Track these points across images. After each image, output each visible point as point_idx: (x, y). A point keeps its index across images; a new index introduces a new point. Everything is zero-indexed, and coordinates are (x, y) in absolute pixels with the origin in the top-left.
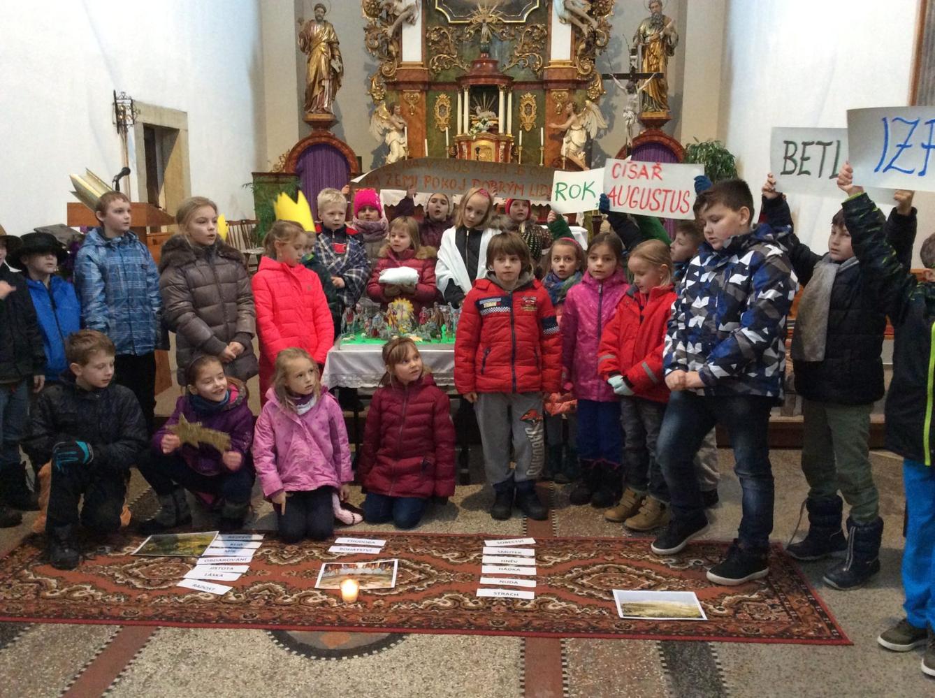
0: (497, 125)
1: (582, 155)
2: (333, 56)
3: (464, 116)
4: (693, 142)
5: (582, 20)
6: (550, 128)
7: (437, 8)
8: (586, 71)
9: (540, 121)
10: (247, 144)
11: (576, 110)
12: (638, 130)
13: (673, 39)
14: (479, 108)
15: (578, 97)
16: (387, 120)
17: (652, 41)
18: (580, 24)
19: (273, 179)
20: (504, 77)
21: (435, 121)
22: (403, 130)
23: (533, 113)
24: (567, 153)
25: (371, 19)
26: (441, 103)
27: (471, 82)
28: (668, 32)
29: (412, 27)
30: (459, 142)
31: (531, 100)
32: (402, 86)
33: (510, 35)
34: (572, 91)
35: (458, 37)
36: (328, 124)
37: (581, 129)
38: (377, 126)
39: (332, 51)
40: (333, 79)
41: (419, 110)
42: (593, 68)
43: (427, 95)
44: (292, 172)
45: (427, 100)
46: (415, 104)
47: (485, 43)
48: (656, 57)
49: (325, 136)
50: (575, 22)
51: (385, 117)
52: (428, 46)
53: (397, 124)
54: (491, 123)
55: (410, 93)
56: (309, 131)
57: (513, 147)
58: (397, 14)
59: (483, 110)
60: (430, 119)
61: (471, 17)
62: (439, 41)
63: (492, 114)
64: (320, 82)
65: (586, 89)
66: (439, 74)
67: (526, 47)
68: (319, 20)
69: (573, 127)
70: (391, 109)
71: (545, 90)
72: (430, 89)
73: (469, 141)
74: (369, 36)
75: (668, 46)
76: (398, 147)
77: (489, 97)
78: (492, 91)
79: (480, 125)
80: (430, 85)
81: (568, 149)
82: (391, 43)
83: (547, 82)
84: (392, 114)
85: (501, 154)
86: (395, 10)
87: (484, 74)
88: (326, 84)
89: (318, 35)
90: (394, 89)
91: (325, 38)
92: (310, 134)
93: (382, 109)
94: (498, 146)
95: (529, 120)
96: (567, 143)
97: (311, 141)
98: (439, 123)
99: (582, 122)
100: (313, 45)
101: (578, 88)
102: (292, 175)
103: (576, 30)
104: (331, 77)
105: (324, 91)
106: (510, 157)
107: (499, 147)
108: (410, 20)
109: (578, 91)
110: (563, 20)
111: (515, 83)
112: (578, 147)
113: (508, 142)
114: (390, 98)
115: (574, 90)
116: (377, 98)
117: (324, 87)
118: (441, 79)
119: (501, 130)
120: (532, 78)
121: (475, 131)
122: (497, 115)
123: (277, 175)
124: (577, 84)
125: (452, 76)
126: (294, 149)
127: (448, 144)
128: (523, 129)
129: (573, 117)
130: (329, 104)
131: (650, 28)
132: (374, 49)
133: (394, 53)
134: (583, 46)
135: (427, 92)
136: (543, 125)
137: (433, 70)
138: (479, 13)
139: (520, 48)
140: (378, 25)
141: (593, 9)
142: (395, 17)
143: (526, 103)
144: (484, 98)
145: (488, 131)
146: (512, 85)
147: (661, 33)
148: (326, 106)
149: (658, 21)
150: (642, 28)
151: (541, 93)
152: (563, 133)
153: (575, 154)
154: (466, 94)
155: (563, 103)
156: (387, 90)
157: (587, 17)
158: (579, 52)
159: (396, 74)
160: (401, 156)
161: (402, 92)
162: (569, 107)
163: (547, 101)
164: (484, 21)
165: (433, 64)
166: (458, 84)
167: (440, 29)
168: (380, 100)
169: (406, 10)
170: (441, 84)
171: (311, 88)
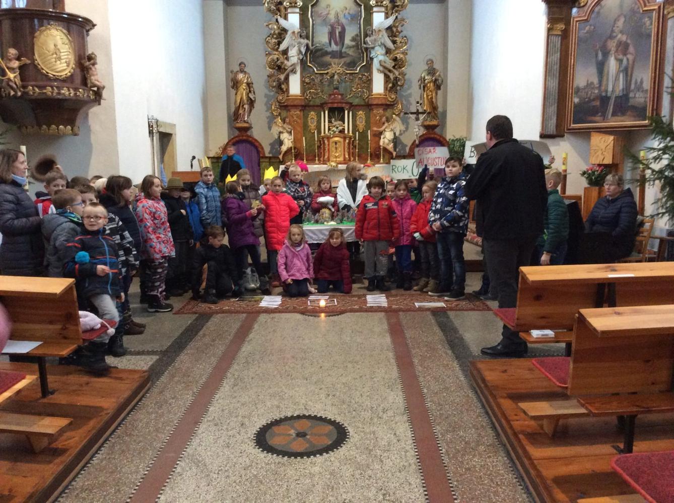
0: (344, 129)
1: (392, 145)
2: (250, 91)
3: (325, 124)
4: (452, 138)
5: (390, 71)
6: (373, 130)
7: (309, 64)
8: (392, 99)
9: (368, 126)
11: (388, 120)
12: (422, 131)
13: (440, 81)
14: (333, 119)
15: (388, 113)
17: (428, 82)
18: (389, 73)
20: (347, 103)
21: (308, 127)
22: (291, 132)
23: (364, 122)
24: (384, 144)
25: (271, 70)
26: (311, 117)
27: (330, 105)
28: (437, 78)
29: (295, 75)
30: (323, 138)
31: (362, 115)
32: (289, 108)
33: (350, 79)
34: (385, 110)
35: (321, 80)
36: (246, 129)
37: (391, 131)
38: (275, 130)
39: (249, 88)
40: (250, 104)
41: (299, 121)
42: (396, 97)
43: (303, 112)
45: (304, 115)
46: (297, 117)
47: (336, 84)
48: (431, 91)
49: (245, 136)
50: (386, 72)
51: (280, 125)
52: (304, 85)
54: (340, 128)
55: (294, 111)
56: (237, 133)
57: (353, 141)
58: (286, 68)
59: (336, 120)
60: (305, 126)
61: (328, 69)
62: (310, 83)
63: (341, 123)
64: (243, 106)
65: (393, 109)
66: (310, 101)
67: (359, 86)
68: (242, 71)
69: (386, 130)
70: (284, 121)
71: (370, 110)
72: (305, 109)
73: (328, 138)
74: (271, 80)
75: (437, 85)
76: (288, 141)
77: (339, 114)
78: (341, 110)
79: (334, 129)
80: (305, 107)
81: (384, 142)
82: (283, 84)
83: (371, 105)
84: (284, 123)
85: (346, 145)
86: (285, 65)
87: (336, 101)
88: (246, 107)
89: (241, 79)
90: (285, 109)
91: (245, 81)
92: (237, 135)
94: (345, 141)
95: (361, 125)
96: (384, 138)
97: (237, 139)
98: (310, 128)
99: (391, 127)
100: (239, 85)
101: (389, 108)
103: (386, 76)
105: (245, 111)
106: (351, 147)
108: (293, 71)
109: (389, 110)
110: (379, 71)
112: (389, 141)
113: (350, 138)
114: (282, 114)
115: (386, 109)
118: (311, 103)
119: (346, 132)
120: (363, 103)
121: (332, 133)
122: (344, 124)
124: (388, 106)
125: (318, 102)
127: (316, 139)
128: (358, 130)
129: (386, 124)
130: (248, 118)
131: (428, 75)
132: (273, 87)
133: (285, 90)
134: (390, 85)
135: (303, 110)
136: (369, 128)
137: (306, 99)
138: (332, 67)
139: (355, 86)
140: (276, 74)
141: (395, 65)
142: (286, 70)
143: (359, 116)
145: (339, 132)
146: (353, 107)
147: (434, 78)
148: (246, 119)
149: (432, 71)
150: (423, 75)
151: (368, 111)
152: (381, 133)
153: (388, 144)
154: (327, 112)
156: (281, 110)
157: (392, 69)
158: (388, 89)
159: (286, 101)
160: (290, 146)
161: (289, 111)
163: (371, 116)
164: (336, 72)
165: (307, 95)
166: (322, 106)
167: (311, 76)
169: (291, 66)
170: (311, 106)
171: (237, 109)
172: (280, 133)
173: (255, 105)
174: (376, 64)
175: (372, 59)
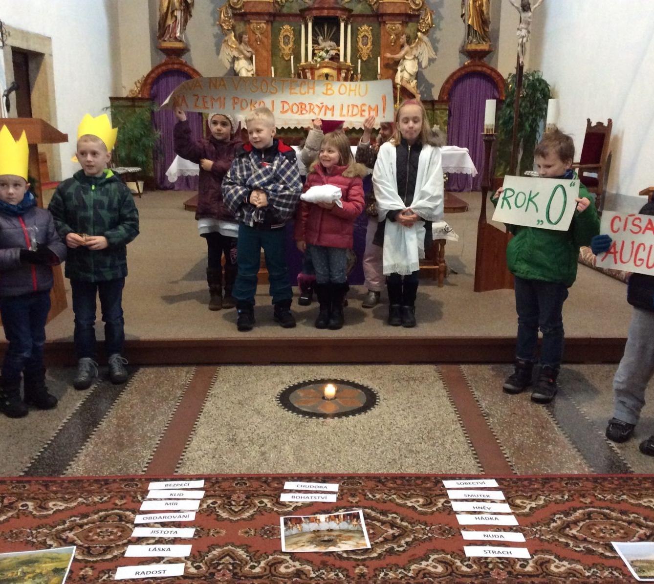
0: (338, 55)
1: (414, 83)
3: (307, 45)
6: (384, 57)
8: (417, 5)
9: (376, 51)
10: (104, 70)
11: (409, 42)
14: (321, 38)
16: (235, 48)
19: (129, 104)
20: (344, 9)
21: (280, 50)
22: (251, 59)
23: (370, 44)
24: (401, 80)
26: (285, 34)
27: (315, 13)
30: (304, 70)
31: (367, 31)
32: (249, 17)
34: (405, 24)
36: (179, 52)
37: (414, 59)
38: (226, 54)
40: (184, 10)
41: (264, 39)
43: (272, 25)
44: (147, 96)
45: (272, 30)
46: (261, 34)
49: (177, 64)
51: (234, 46)
53: (245, 52)
55: (256, 23)
56: (163, 58)
57: (352, 75)
59: (324, 40)
60: (275, 49)
63: (333, 44)
64: (173, 12)
65: (418, 22)
69: (406, 57)
70: (239, 39)
71: (380, 23)
72: (274, 20)
76: (246, 74)
77: (330, 29)
78: (334, 22)
79: (323, 53)
80: (275, 16)
81: (402, 78)
83: (383, 15)
84: (241, 42)
87: (326, 6)
88: (178, 14)
90: (242, 20)
92: (163, 61)
93: (231, 38)
95: (365, 50)
96: (402, 71)
97: (164, 68)
98: (282, 52)
99: (415, 52)
102: (148, 99)
104: (182, 8)
105: (176, 21)
107: (340, 74)
109: (410, 24)
111: (353, 16)
112: (411, 75)
114: (237, 28)
115: (407, 23)
116: (226, 28)
117: (176, 17)
118: (285, 10)
119: (342, 59)
120: (369, 12)
122: (338, 45)
123: (133, 99)
124: (410, 17)
125: (295, 8)
126: (149, 75)
127: (292, 72)
128: (360, 57)
129: (407, 48)
130: (181, 33)
135: (272, 22)
136: (379, 55)
137: (277, 2)
143: (363, 34)
144: (326, 29)
145: (330, 59)
146: (351, 17)
148: (178, 34)
151: (377, 25)
152: (397, 63)
153: (408, 82)
155: (396, 35)
156: (235, 20)
159: (243, 5)
161: (248, 22)
162: (403, 39)
163: (382, 33)
166: (302, 15)
168: (228, 30)
170: (284, 15)
171: (164, 18)
172: (235, 59)
173: (193, 12)
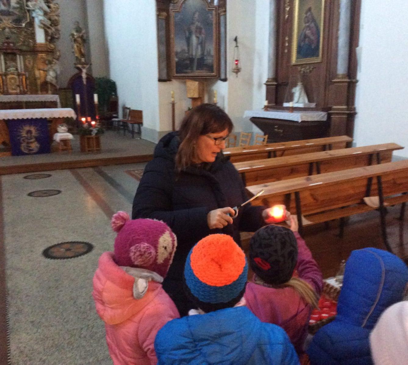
0: (17, 68)
1: (55, 80)
4: (98, 77)
5: (49, 28)
11: (50, 63)
13: (85, 37)
14: (8, 61)
15: (50, 57)
17: (77, 37)
20: (18, 49)
28: (83, 35)
31: (30, 58)
33: (18, 32)
34: (47, 55)
37: (53, 71)
42: (54, 46)
47: (7, 35)
50: (46, 28)
59: (10, 62)
63: (14, 63)
65: (53, 54)
69: (49, 70)
75: (84, 40)
77: (12, 57)
83: (36, 51)
87: (9, 48)
99: (53, 68)
101: (50, 54)
110: (40, 27)
111: (22, 52)
112: (53, 77)
119: (20, 71)
120: (29, 50)
122: (17, 64)
129: (49, 66)
131: (76, 32)
134: (49, 38)
139: (23, 37)
141: (51, 24)
143: (28, 60)
147: (80, 35)
150: (72, 32)
151: (34, 55)
153: (52, 80)
154: (2, 56)
158: (48, 40)
162: (47, 62)
163: (37, 59)
164: (6, 26)
174: (37, 22)
175: (33, 18)
